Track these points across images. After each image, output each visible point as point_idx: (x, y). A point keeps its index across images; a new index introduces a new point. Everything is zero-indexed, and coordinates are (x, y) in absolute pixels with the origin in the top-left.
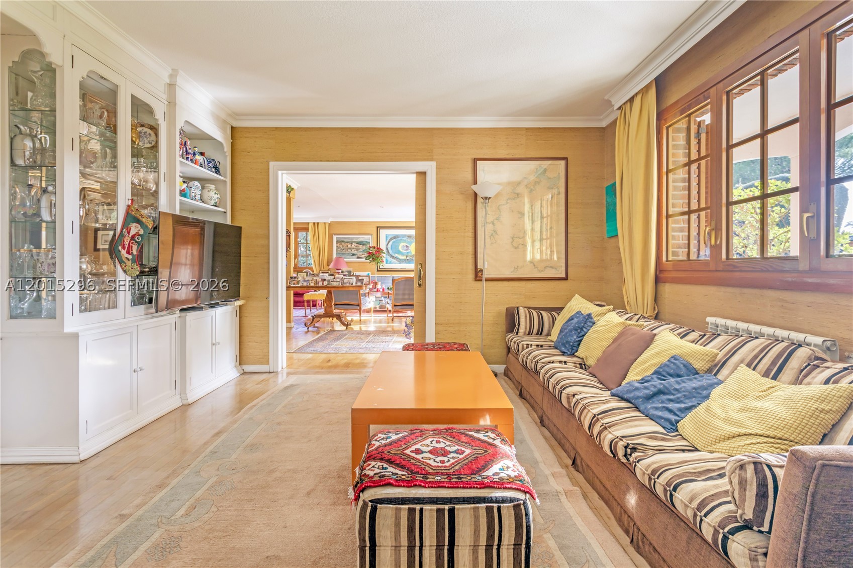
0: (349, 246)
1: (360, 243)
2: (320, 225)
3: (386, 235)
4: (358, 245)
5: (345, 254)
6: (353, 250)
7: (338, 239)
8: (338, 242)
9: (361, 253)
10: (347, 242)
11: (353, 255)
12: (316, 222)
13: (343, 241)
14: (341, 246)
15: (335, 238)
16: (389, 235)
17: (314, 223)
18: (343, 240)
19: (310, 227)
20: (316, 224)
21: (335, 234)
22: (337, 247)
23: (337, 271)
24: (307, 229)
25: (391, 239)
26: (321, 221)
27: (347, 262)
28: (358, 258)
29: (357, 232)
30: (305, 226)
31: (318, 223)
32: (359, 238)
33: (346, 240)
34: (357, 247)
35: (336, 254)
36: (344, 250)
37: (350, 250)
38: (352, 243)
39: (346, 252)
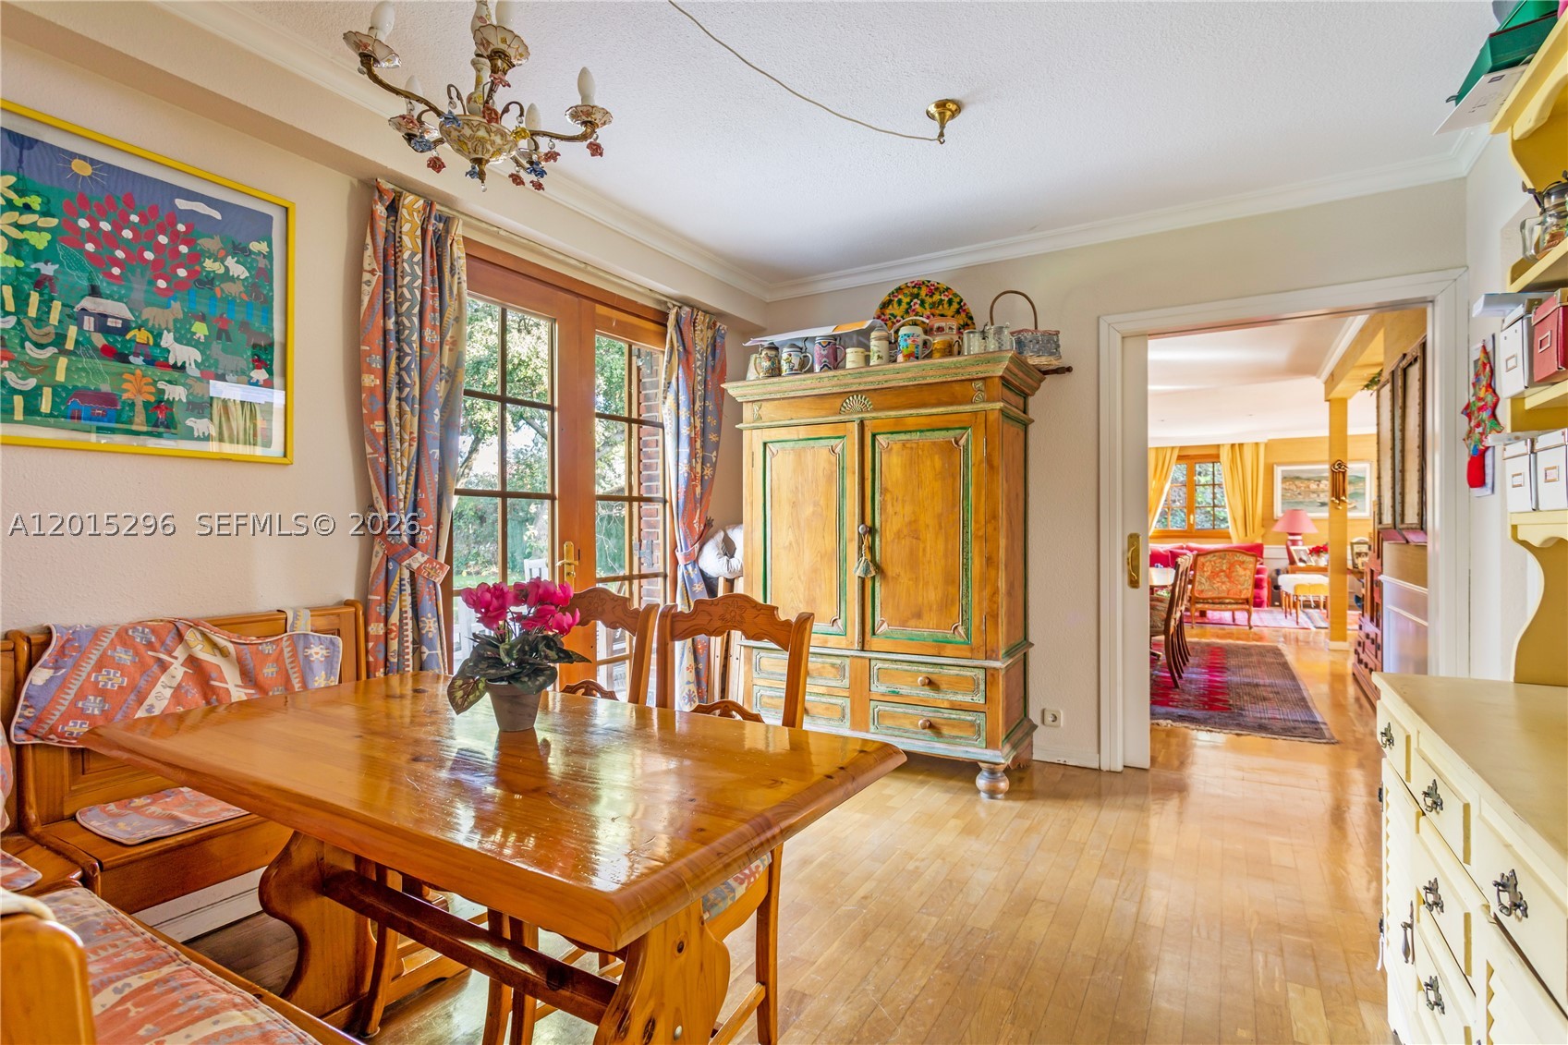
0: (1313, 486)
2: (1245, 447)
5: (1301, 503)
6: (1322, 495)
7: (1286, 475)
8: (1285, 479)
10: (1309, 479)
11: (1325, 504)
12: (1237, 441)
13: (1298, 478)
14: (1293, 487)
15: (1279, 471)
17: (1233, 445)
18: (1297, 475)
19: (1225, 455)
20: (1237, 448)
21: (1280, 464)
22: (1284, 489)
23: (1291, 538)
24: (1215, 458)
26: (1249, 439)
27: (1314, 520)
30: (1213, 452)
31: (1241, 445)
33: (1304, 476)
35: (1283, 503)
36: (1300, 497)
37: (1315, 495)
38: (1320, 481)
39: (1307, 500)
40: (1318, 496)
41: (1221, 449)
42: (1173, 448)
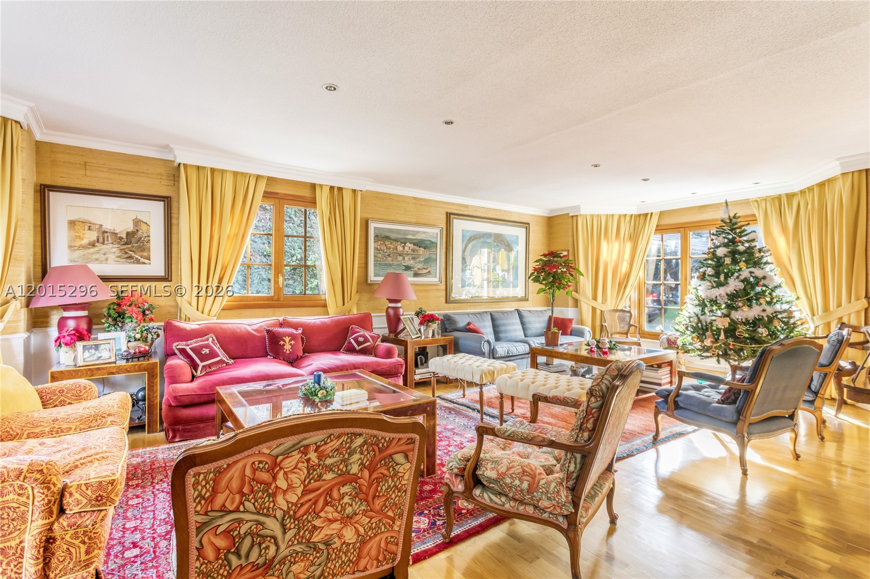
0: (400, 248)
1: (420, 244)
2: (345, 192)
3: (463, 230)
4: (416, 248)
5: (390, 265)
6: (406, 258)
7: (379, 233)
8: (377, 238)
9: (420, 266)
10: (396, 240)
11: (408, 268)
12: (337, 184)
13: (388, 238)
14: (384, 248)
15: (372, 226)
16: (467, 231)
17: (332, 188)
18: (387, 234)
19: (323, 199)
20: (336, 192)
21: (374, 220)
22: (376, 249)
25: (470, 240)
26: (347, 184)
28: (416, 275)
29: (414, 220)
30: (307, 193)
31: (340, 189)
32: (418, 232)
33: (393, 236)
34: (413, 250)
36: (390, 259)
37: (401, 258)
38: (405, 243)
39: (395, 263)
40: (404, 259)
41: (318, 190)
42: (258, 177)
